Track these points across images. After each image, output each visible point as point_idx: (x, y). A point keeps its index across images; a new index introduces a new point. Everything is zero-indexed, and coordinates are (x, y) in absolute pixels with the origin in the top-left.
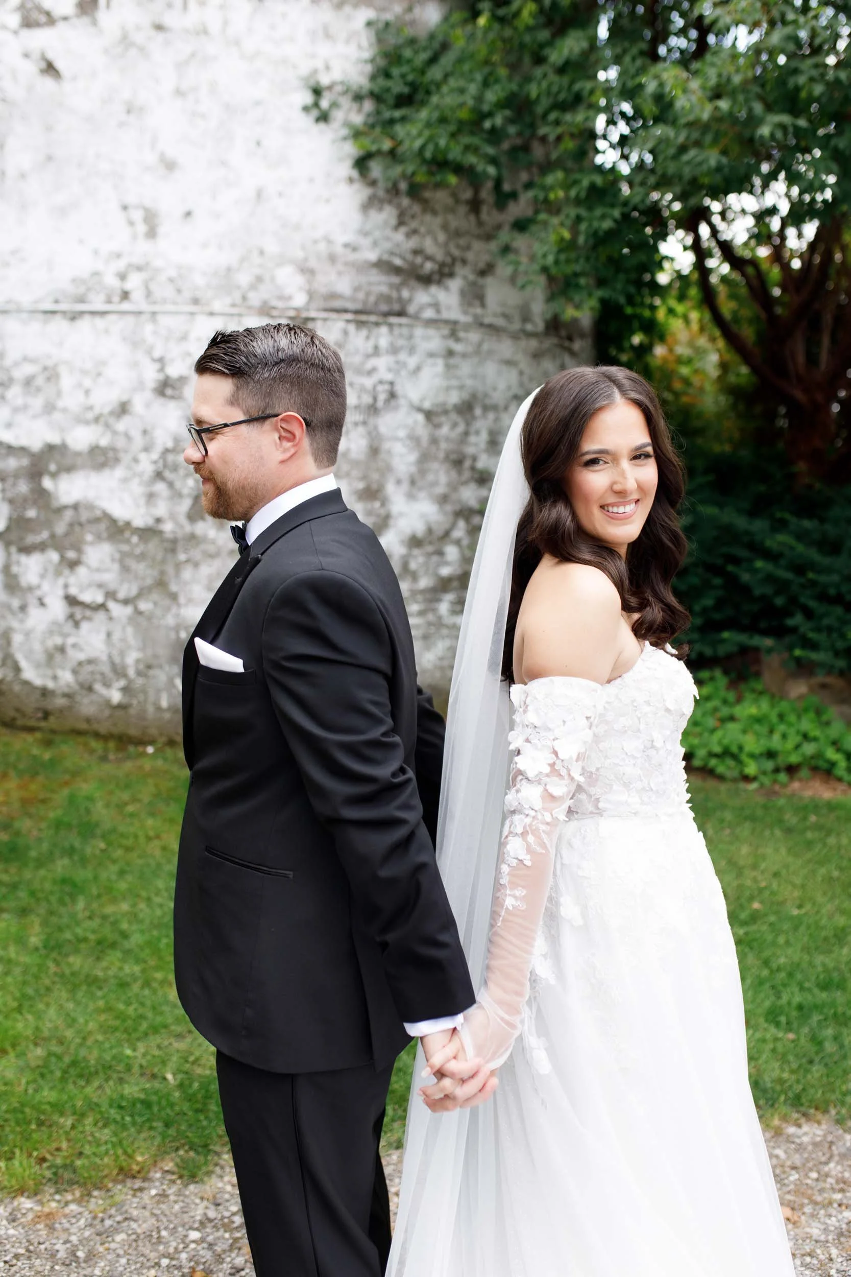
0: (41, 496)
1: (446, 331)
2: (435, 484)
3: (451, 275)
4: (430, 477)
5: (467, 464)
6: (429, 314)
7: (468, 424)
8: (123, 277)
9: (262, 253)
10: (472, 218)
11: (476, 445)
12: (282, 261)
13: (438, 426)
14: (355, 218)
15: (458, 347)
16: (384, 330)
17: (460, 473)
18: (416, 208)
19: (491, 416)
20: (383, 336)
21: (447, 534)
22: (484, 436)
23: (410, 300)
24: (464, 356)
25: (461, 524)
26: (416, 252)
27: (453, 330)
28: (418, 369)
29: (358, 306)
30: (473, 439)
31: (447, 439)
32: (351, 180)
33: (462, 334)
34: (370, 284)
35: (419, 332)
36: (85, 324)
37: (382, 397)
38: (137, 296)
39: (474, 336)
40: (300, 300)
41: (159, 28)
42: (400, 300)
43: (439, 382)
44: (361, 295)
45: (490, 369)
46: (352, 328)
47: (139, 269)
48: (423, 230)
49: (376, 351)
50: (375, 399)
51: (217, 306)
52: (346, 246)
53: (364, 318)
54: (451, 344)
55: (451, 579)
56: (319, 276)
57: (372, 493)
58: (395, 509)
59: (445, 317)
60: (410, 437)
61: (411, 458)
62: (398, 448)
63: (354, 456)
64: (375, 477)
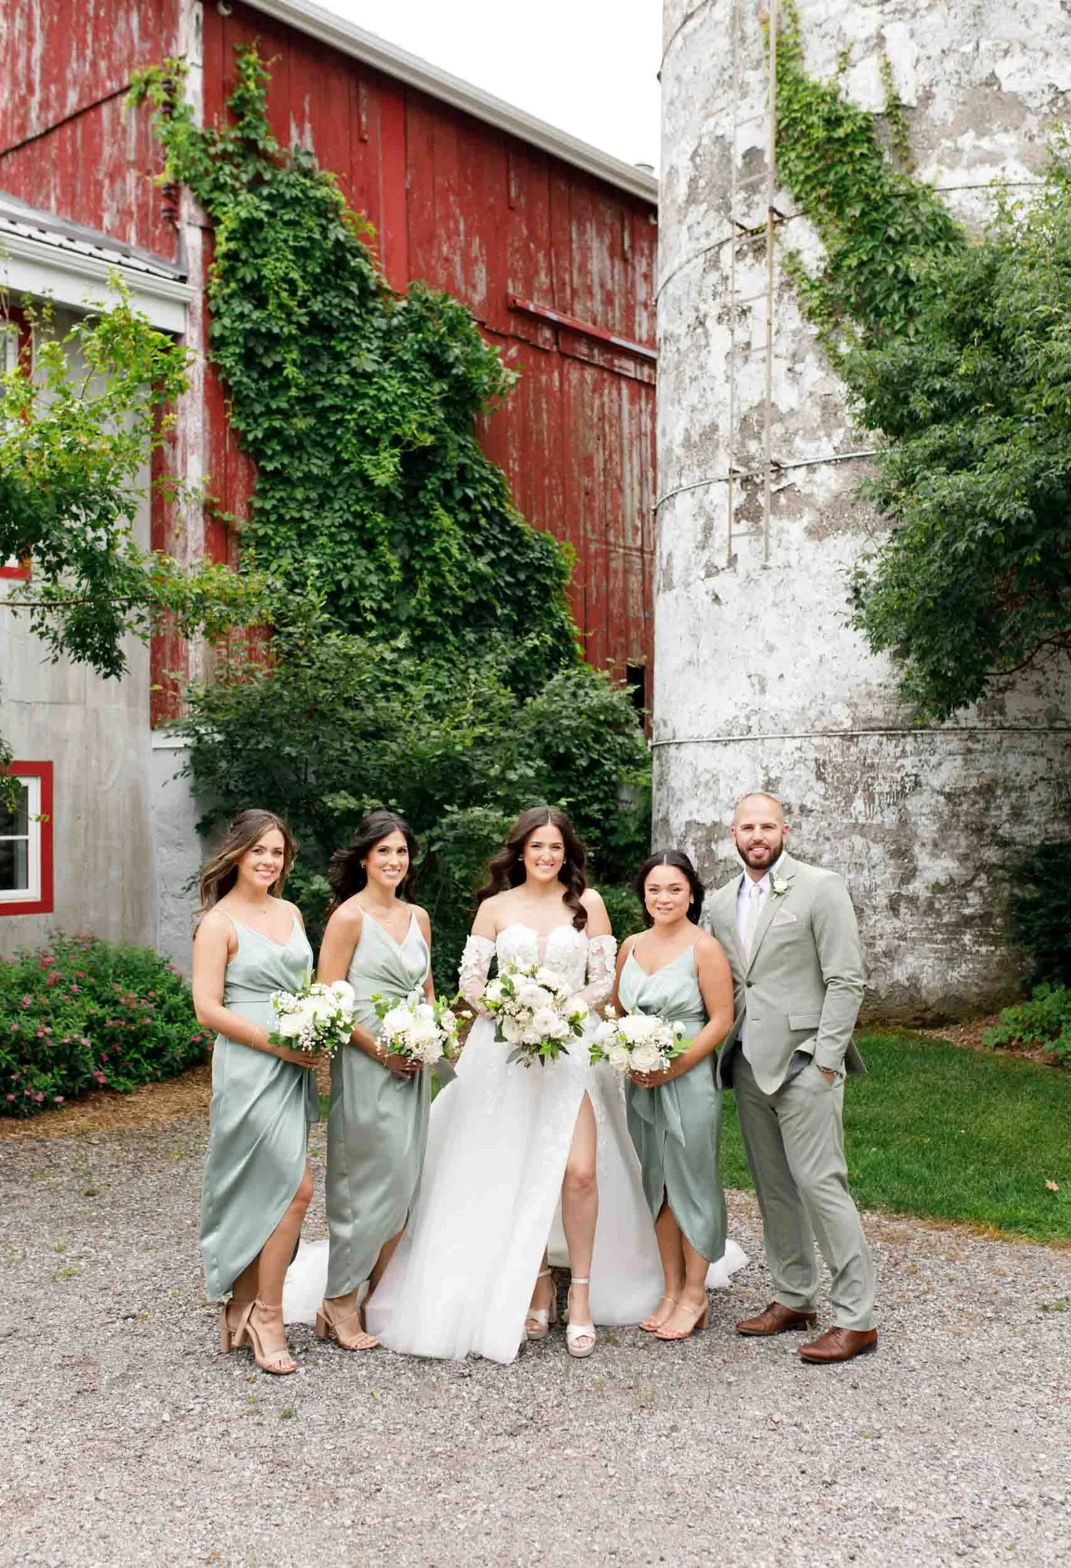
0: (711, 852)
1: (965, 736)
2: (958, 845)
4: (952, 841)
5: (987, 831)
7: (988, 802)
8: (748, 718)
9: (824, 696)
11: (999, 816)
12: (836, 700)
13: (961, 804)
16: (910, 739)
17: (980, 838)
19: (1014, 795)
20: (909, 744)
21: (969, 884)
22: (1006, 809)
24: (983, 752)
25: (983, 876)
27: (972, 733)
28: (940, 764)
29: (891, 724)
30: (993, 813)
31: (967, 813)
33: (980, 737)
34: (898, 708)
35: (939, 738)
36: (731, 747)
37: (908, 786)
38: (755, 730)
39: (994, 737)
40: (847, 724)
41: (765, 568)
43: (956, 772)
44: (891, 717)
45: (1013, 759)
46: (885, 739)
47: (756, 712)
49: (904, 754)
50: (904, 787)
51: (797, 733)
52: (880, 685)
53: (894, 732)
54: (970, 744)
55: (972, 917)
56: (860, 708)
57: (901, 853)
58: (920, 865)
59: (963, 725)
60: (933, 813)
61: (935, 828)
62: (923, 820)
63: (887, 826)
64: (904, 841)
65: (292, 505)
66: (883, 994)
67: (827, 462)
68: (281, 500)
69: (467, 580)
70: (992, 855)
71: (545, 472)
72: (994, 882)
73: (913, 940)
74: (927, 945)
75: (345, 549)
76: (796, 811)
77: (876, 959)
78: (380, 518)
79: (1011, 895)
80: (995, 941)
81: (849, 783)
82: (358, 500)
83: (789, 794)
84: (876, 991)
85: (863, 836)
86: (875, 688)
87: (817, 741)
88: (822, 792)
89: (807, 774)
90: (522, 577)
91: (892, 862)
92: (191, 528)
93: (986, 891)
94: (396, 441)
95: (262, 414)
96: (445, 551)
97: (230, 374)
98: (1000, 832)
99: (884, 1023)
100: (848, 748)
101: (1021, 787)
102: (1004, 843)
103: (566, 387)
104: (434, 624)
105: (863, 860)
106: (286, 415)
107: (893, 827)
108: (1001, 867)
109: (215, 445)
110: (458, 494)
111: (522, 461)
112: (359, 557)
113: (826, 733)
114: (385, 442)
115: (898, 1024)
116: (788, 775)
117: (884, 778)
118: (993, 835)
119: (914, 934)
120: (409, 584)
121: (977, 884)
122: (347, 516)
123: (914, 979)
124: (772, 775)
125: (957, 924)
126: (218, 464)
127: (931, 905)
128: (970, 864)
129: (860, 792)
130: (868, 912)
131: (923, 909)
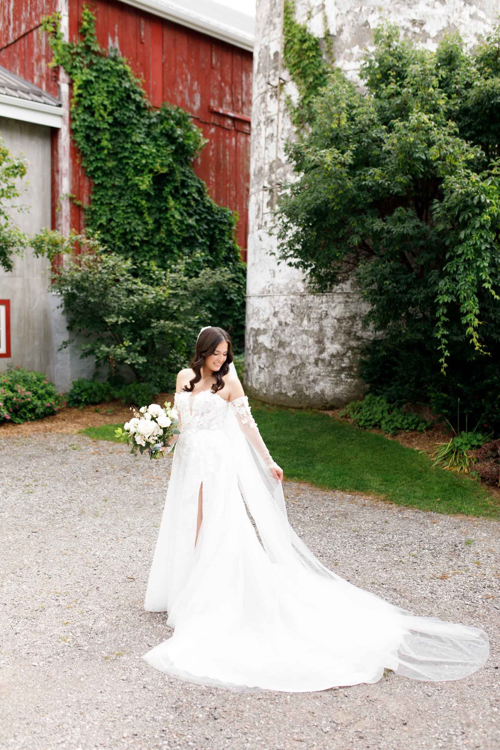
0: (257, 341)
1: (345, 296)
2: (341, 339)
3: (348, 279)
4: (339, 338)
5: (352, 334)
6: (339, 291)
7: (353, 322)
8: (269, 287)
11: (357, 328)
12: (298, 281)
13: (342, 323)
16: (325, 297)
17: (349, 337)
20: (324, 299)
21: (344, 354)
24: (352, 302)
25: (350, 351)
27: (348, 295)
28: (335, 307)
30: (355, 327)
31: (345, 327)
33: (351, 296)
35: (335, 296)
36: (264, 298)
37: (323, 315)
38: (271, 292)
43: (341, 310)
47: (272, 285)
49: (322, 302)
51: (285, 293)
54: (347, 299)
55: (345, 368)
57: (320, 342)
58: (327, 346)
59: (345, 292)
60: (332, 326)
61: (332, 332)
62: (328, 329)
63: (315, 331)
64: (321, 337)
65: (107, 198)
66: (312, 396)
68: (102, 196)
69: (184, 227)
70: (354, 343)
71: (228, 181)
72: (354, 354)
73: (323, 376)
74: (328, 378)
75: (129, 215)
76: (284, 324)
78: (144, 202)
79: (361, 359)
80: (353, 377)
81: (302, 314)
82: (135, 195)
83: (282, 318)
84: (309, 395)
85: (307, 335)
87: (292, 297)
88: (293, 317)
89: (287, 310)
90: (212, 226)
91: (316, 345)
92: (64, 207)
93: (351, 357)
94: (151, 171)
95: (94, 161)
96: (173, 216)
97: (79, 144)
98: (358, 334)
99: (311, 408)
100: (302, 300)
102: (359, 339)
103: (238, 144)
104: (170, 246)
105: (306, 344)
106: (104, 161)
107: (317, 332)
108: (357, 348)
109: (74, 174)
110: (181, 192)
111: (216, 177)
112: (135, 219)
113: (294, 294)
114: (147, 171)
115: (316, 408)
116: (281, 310)
117: (315, 312)
118: (355, 335)
119: (323, 374)
120: (157, 229)
121: (348, 354)
122: (131, 202)
123: (323, 391)
124: (276, 310)
125: (339, 370)
126: (76, 181)
127: (330, 362)
128: (345, 347)
129: (306, 317)
130: (307, 364)
131: (327, 364)
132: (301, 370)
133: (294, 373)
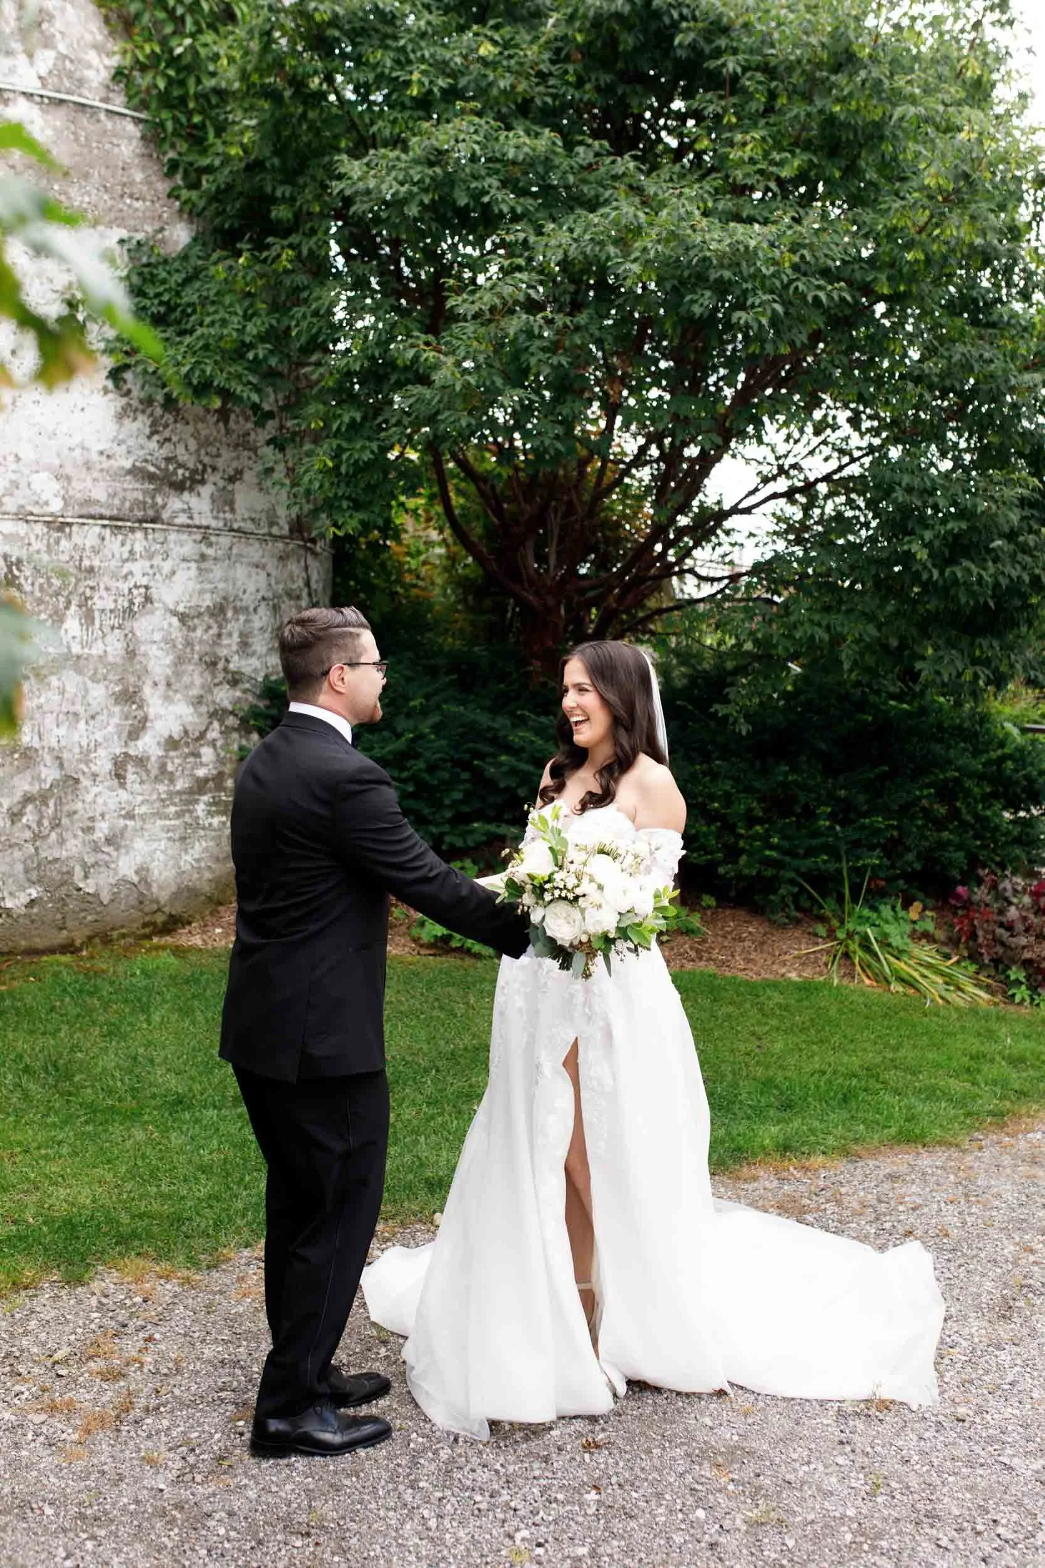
1: (199, 537)
2: (190, 686)
3: (203, 482)
4: (186, 679)
5: (220, 666)
6: (182, 519)
7: (220, 627)
9: (18, 458)
10: (221, 425)
11: (229, 645)
12: (38, 467)
13: (194, 629)
14: (111, 428)
15: (210, 552)
16: (139, 535)
17: (214, 676)
18: (169, 418)
19: (242, 618)
20: (138, 542)
21: (203, 735)
22: (236, 638)
23: (164, 506)
24: (216, 560)
25: (216, 724)
26: (168, 460)
27: (205, 534)
28: (174, 573)
29: (115, 512)
30: (225, 641)
31: (201, 642)
32: (106, 391)
33: (213, 539)
34: (125, 490)
35: (173, 537)
37: (137, 601)
39: (225, 540)
40: (56, 506)
42: (154, 504)
43: (191, 585)
44: (116, 501)
45: (240, 572)
46: (107, 532)
48: (175, 439)
49: (132, 555)
50: (132, 603)
52: (101, 453)
53: (120, 523)
54: (204, 548)
55: (206, 780)
56: (74, 483)
57: (129, 696)
58: (151, 712)
59: (197, 522)
60: (165, 640)
61: (168, 660)
62: (154, 651)
63: (110, 659)
64: (132, 679)
66: (105, 898)
67: (29, 96)
72: (226, 732)
73: (143, 818)
74: (159, 823)
77: (96, 849)
79: (240, 747)
81: (57, 594)
84: (96, 895)
85: (79, 671)
86: (95, 457)
87: (8, 527)
91: (117, 709)
93: (219, 744)
98: (231, 666)
99: (107, 941)
100: (58, 542)
101: (247, 608)
102: (234, 680)
105: (79, 708)
107: (119, 660)
108: (232, 713)
113: (23, 516)
115: (124, 936)
117: (107, 589)
118: (226, 670)
119: (144, 809)
121: (209, 735)
123: (143, 871)
125: (190, 791)
127: (163, 768)
128: (204, 709)
129: (73, 608)
130: (85, 782)
131: (154, 772)
132: (60, 802)
133: (30, 816)
